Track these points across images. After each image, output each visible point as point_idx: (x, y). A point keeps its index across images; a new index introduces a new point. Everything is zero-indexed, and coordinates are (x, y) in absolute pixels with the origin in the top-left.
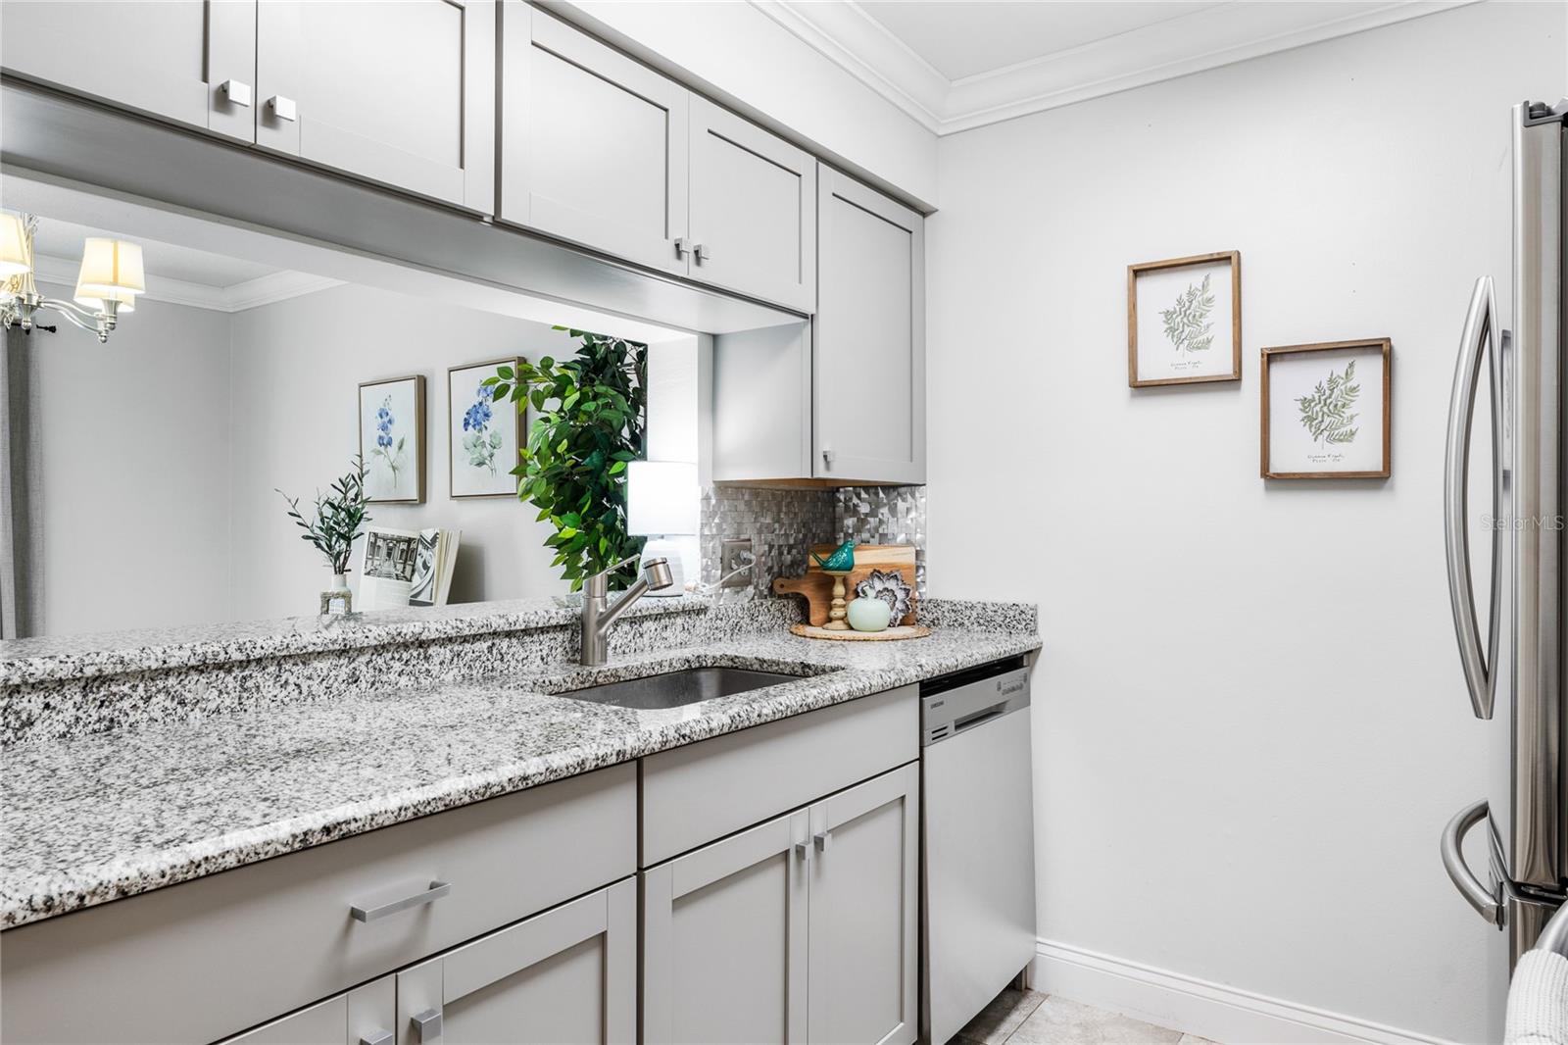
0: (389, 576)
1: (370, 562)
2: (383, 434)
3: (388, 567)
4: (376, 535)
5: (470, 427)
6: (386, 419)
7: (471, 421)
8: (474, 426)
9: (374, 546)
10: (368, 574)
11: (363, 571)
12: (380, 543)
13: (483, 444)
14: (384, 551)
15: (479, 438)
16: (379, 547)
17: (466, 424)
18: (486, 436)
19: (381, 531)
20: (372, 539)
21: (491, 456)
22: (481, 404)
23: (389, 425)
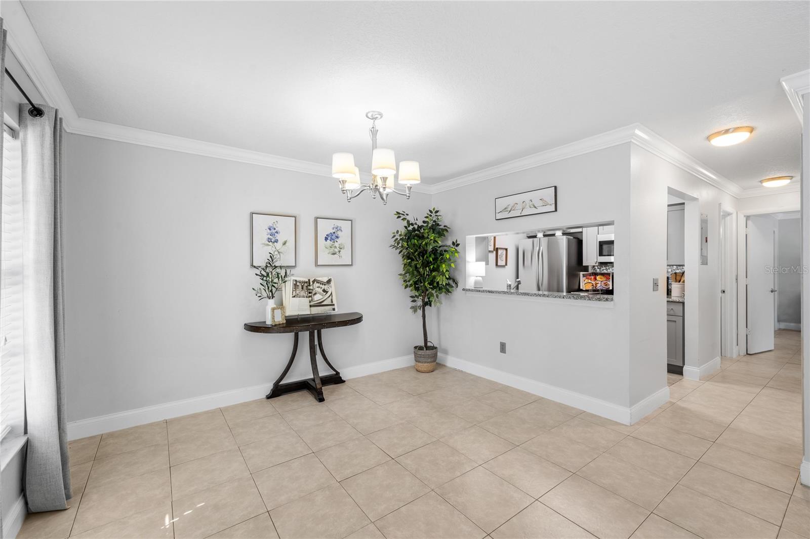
0: (304, 297)
1: (294, 292)
2: (271, 237)
3: (303, 293)
4: (296, 281)
5: (328, 241)
6: (274, 231)
7: (329, 238)
8: (331, 240)
9: (295, 286)
10: (294, 297)
11: (291, 296)
12: (298, 284)
13: (335, 247)
14: (300, 287)
15: (332, 245)
16: (298, 285)
17: (326, 239)
18: (337, 244)
19: (298, 279)
20: (295, 283)
21: (339, 251)
22: (334, 233)
23: (276, 234)
